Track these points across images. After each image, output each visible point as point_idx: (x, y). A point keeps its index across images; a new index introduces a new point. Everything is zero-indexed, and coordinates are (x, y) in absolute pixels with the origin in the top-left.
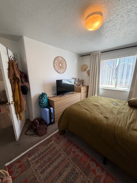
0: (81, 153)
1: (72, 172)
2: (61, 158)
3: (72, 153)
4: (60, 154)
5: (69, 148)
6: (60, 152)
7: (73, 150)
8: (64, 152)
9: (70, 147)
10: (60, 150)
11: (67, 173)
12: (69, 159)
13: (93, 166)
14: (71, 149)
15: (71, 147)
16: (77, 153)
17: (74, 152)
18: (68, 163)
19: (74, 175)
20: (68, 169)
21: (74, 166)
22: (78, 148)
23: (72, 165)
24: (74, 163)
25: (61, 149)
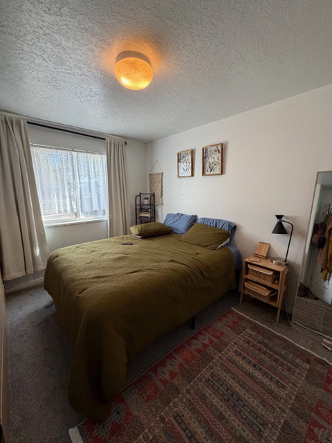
0: (175, 359)
1: (212, 386)
2: (187, 415)
3: (175, 381)
4: (175, 418)
5: (162, 388)
6: (169, 420)
7: (167, 377)
8: (171, 404)
9: (158, 383)
10: (162, 419)
11: (216, 399)
12: (188, 391)
13: (197, 344)
14: (164, 382)
15: (160, 380)
16: (176, 369)
17: (173, 375)
18: (197, 394)
19: (215, 382)
20: (207, 394)
21: (201, 380)
22: (163, 364)
23: (200, 383)
24: (196, 379)
25: (163, 414)
